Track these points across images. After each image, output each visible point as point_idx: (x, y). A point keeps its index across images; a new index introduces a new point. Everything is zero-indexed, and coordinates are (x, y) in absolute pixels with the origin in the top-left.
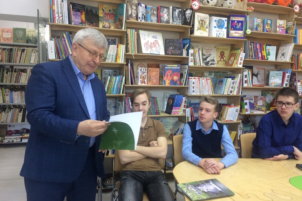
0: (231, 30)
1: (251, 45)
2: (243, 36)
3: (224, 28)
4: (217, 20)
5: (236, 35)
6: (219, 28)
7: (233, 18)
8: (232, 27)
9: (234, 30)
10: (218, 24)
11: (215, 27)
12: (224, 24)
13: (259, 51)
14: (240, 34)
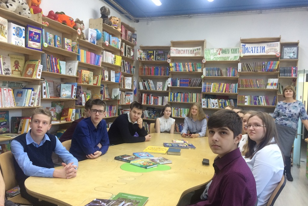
0: (29, 40)
1: (48, 58)
2: (40, 49)
3: (22, 38)
4: (15, 28)
5: (34, 46)
6: (18, 37)
7: (30, 29)
8: (30, 37)
9: (32, 41)
10: (17, 31)
11: (14, 35)
12: (22, 33)
13: (54, 64)
14: (38, 45)
